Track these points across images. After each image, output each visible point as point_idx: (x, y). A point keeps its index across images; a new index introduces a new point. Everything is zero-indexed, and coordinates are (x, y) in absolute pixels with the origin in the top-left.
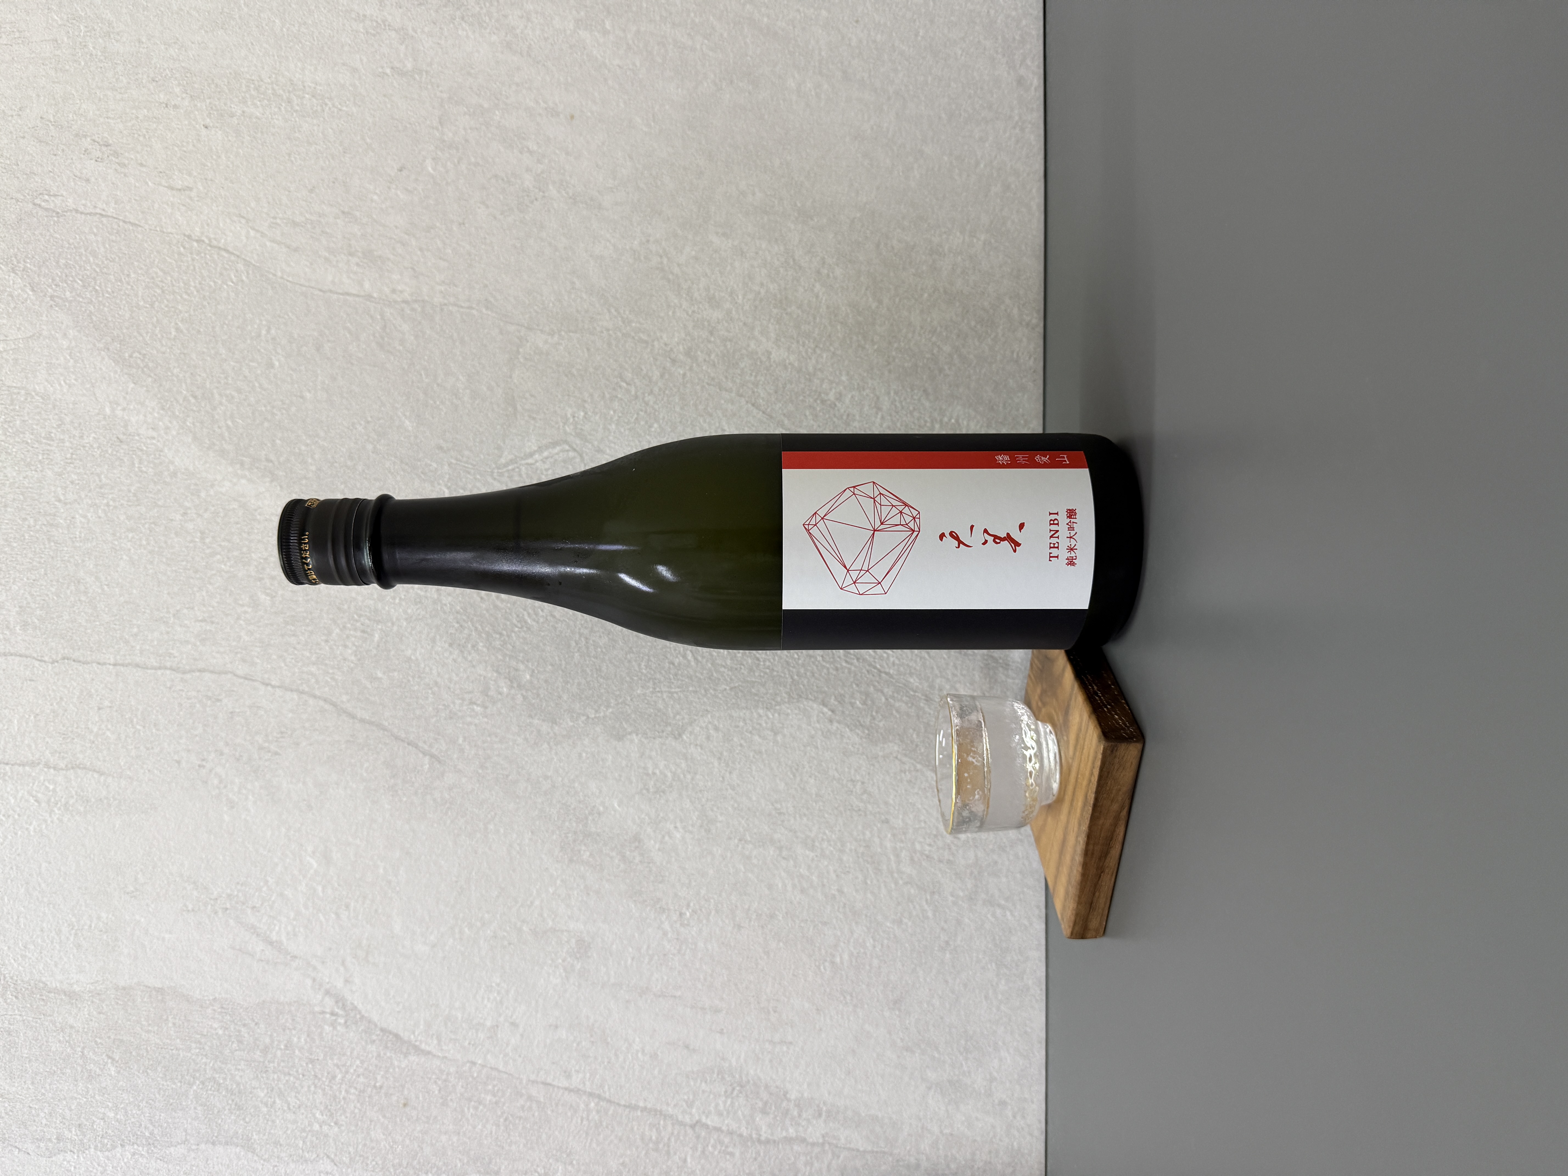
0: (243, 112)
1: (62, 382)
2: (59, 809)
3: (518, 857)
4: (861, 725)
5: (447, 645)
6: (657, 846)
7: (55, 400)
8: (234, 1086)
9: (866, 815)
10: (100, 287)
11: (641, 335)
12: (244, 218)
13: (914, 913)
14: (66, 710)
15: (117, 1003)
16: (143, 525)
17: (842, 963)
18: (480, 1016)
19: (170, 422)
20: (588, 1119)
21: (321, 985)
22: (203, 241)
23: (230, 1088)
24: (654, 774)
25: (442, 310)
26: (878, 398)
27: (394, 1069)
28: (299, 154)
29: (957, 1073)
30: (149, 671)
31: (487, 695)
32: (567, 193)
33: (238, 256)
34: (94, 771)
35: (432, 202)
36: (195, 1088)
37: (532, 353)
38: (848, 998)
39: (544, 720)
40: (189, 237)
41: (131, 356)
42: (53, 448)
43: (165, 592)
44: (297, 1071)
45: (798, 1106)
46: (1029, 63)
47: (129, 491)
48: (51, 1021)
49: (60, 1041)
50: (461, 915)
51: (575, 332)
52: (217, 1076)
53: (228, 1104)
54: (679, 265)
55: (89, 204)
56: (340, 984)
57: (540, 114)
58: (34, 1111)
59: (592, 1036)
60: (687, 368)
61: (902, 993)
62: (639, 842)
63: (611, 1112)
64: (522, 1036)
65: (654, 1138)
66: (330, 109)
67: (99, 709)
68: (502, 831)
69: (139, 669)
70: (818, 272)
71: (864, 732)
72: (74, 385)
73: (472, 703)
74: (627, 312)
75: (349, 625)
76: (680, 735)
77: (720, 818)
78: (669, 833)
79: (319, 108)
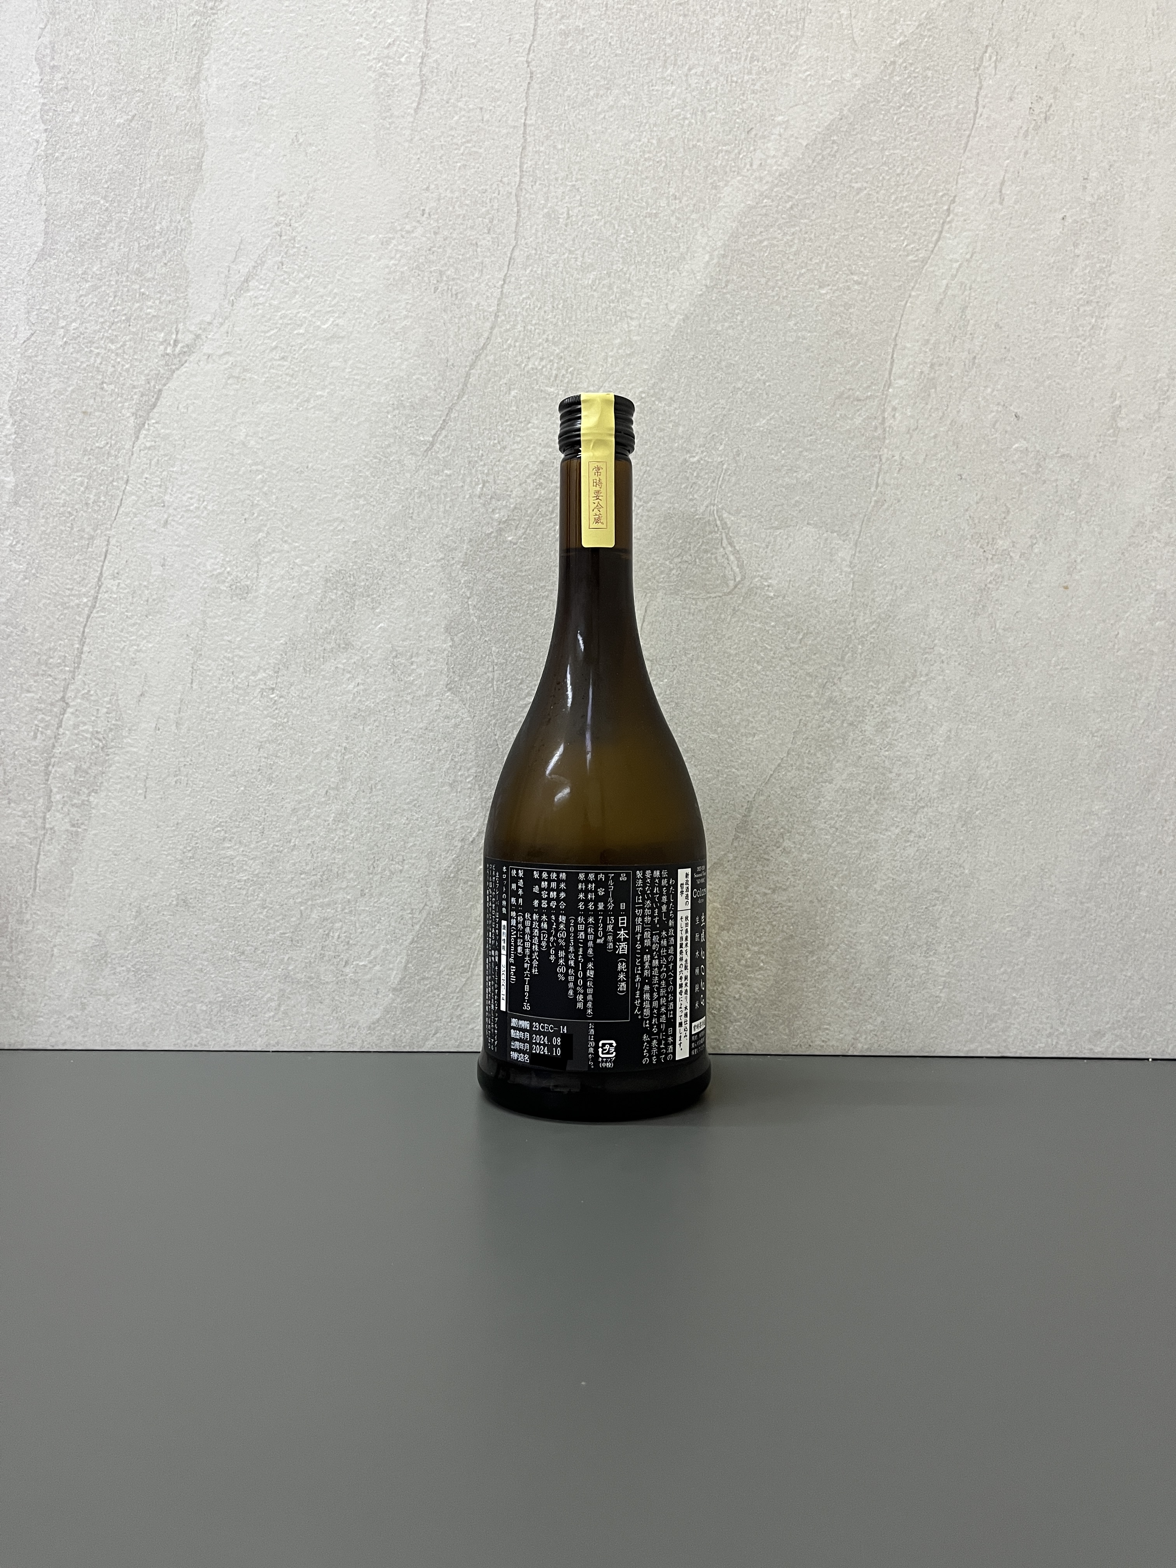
0: (1078, 256)
1: (808, 73)
2: (381, 68)
3: (331, 528)
4: (459, 870)
5: (541, 458)
6: (340, 666)
7: (791, 65)
8: (103, 241)
9: (369, 874)
10: (904, 111)
11: (849, 654)
12: (971, 257)
13: (272, 921)
14: (480, 75)
15: (187, 125)
16: (664, 155)
17: (224, 848)
18: (174, 490)
19: (767, 182)
20: (69, 596)
21: (205, 330)
22: (948, 215)
23: (102, 236)
24: (412, 664)
25: (876, 457)
26: (785, 890)
27: (120, 402)
28: (1035, 313)
29: (114, 962)
30: (518, 160)
31: (492, 498)
32: (990, 583)
33: (932, 251)
34: (419, 104)
35: (984, 446)
36: (102, 202)
37: (832, 546)
38: (190, 855)
39: (466, 554)
40: (953, 201)
41: (834, 142)
42: (742, 62)
43: (597, 178)
44: (118, 304)
45: (83, 804)
46: (1118, 1043)
47: (698, 141)
48: (170, 59)
49: (149, 68)
50: (274, 472)
51: (853, 589)
52: (114, 225)
53: (85, 235)
54: (919, 692)
55: (987, 100)
56: (206, 349)
57: (1070, 555)
58: (81, 43)
59: (154, 600)
60: (817, 700)
61: (193, 907)
62: (344, 648)
63: (78, 618)
64: (155, 530)
65: (51, 660)
66: (1080, 343)
67: (481, 109)
68: (357, 512)
69: (520, 150)
70: (911, 831)
71: (451, 872)
72: (807, 84)
73: (484, 482)
74: (872, 641)
75: (562, 362)
76: (450, 689)
77: (367, 729)
78: (353, 678)
79: (1081, 333)
